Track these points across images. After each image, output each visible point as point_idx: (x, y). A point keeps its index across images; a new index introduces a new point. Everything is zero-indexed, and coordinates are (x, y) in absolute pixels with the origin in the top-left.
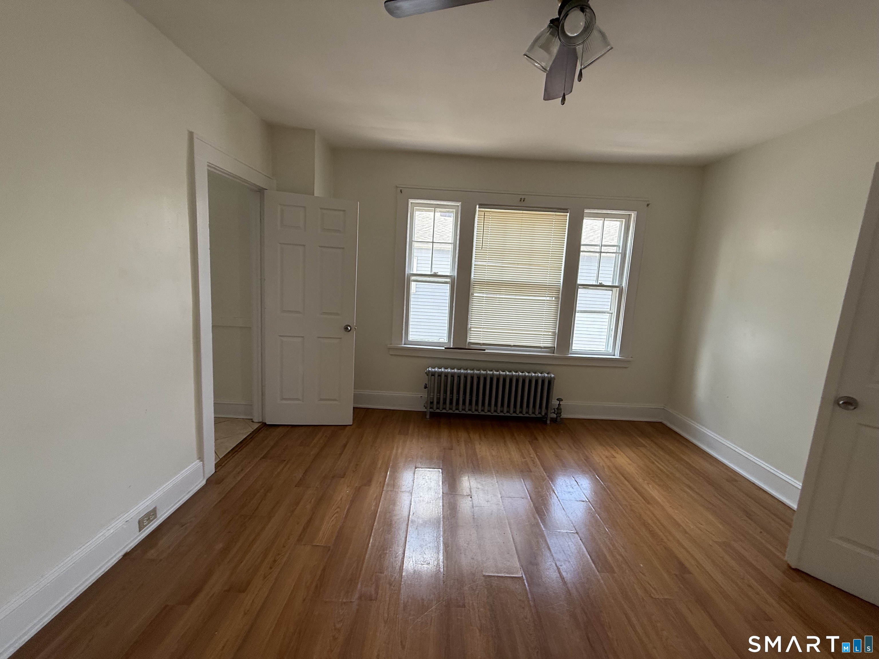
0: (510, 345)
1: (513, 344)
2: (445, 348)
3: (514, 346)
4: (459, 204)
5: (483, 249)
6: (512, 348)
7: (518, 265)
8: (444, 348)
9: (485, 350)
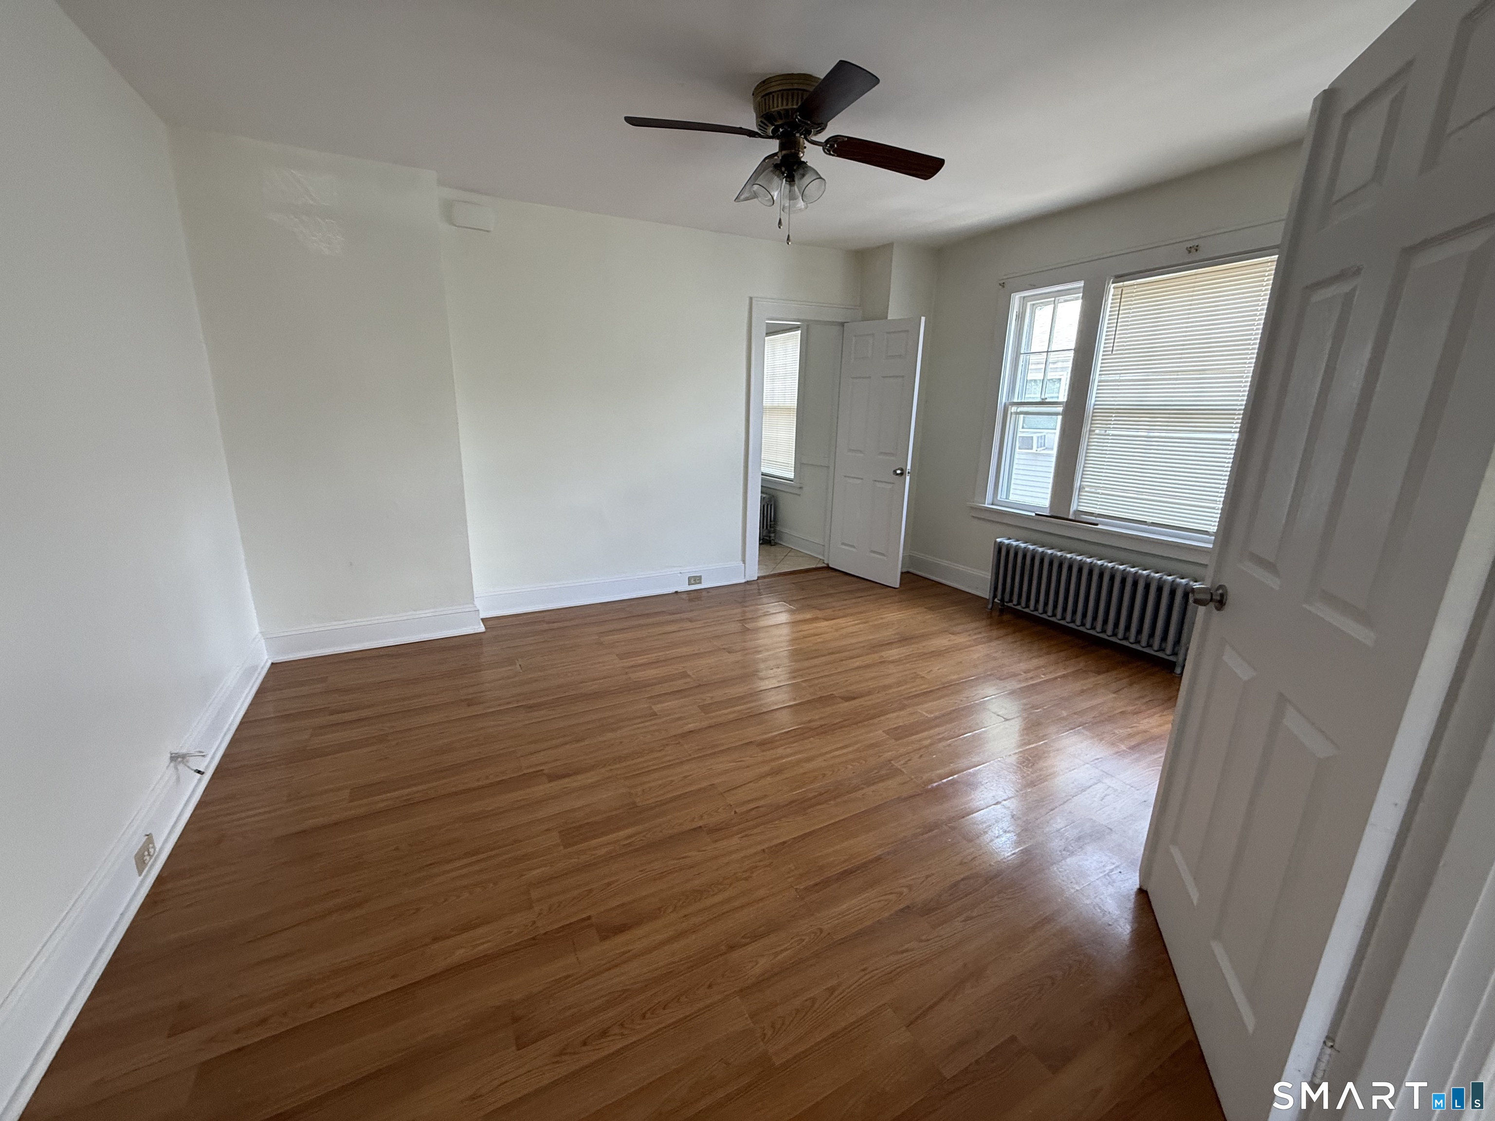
0: (1146, 522)
1: (1151, 521)
2: (1036, 514)
3: (1153, 524)
4: (1081, 284)
5: (1114, 352)
6: (1150, 527)
7: (1178, 375)
8: (1033, 514)
9: (1097, 525)
